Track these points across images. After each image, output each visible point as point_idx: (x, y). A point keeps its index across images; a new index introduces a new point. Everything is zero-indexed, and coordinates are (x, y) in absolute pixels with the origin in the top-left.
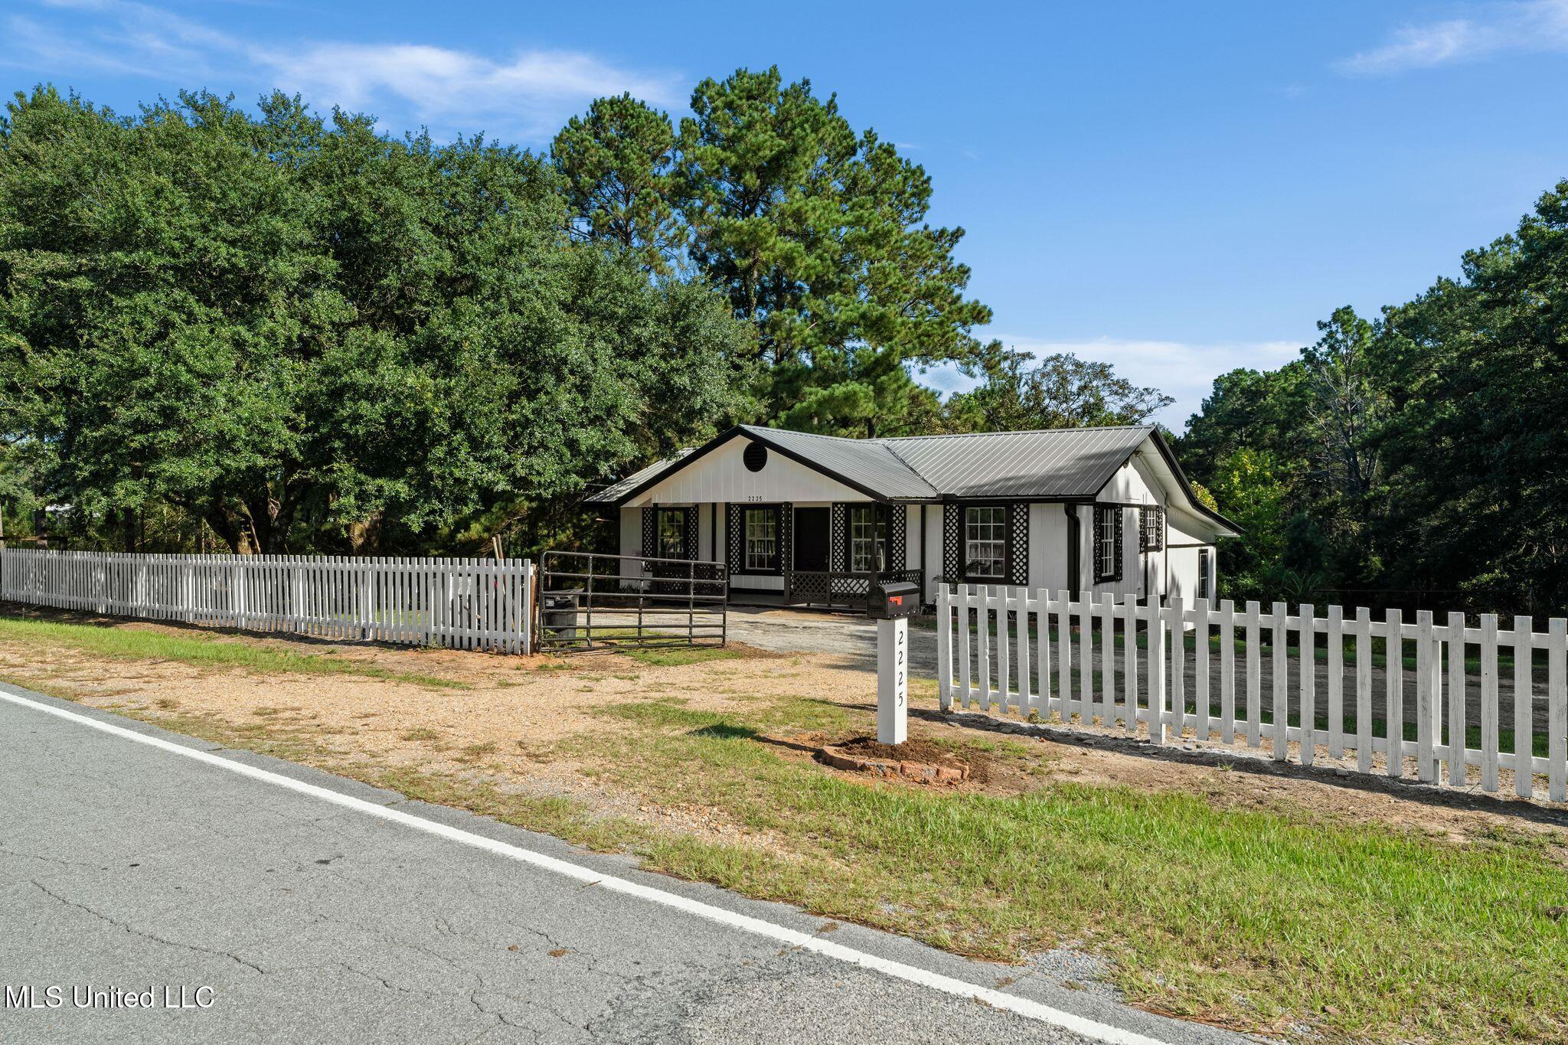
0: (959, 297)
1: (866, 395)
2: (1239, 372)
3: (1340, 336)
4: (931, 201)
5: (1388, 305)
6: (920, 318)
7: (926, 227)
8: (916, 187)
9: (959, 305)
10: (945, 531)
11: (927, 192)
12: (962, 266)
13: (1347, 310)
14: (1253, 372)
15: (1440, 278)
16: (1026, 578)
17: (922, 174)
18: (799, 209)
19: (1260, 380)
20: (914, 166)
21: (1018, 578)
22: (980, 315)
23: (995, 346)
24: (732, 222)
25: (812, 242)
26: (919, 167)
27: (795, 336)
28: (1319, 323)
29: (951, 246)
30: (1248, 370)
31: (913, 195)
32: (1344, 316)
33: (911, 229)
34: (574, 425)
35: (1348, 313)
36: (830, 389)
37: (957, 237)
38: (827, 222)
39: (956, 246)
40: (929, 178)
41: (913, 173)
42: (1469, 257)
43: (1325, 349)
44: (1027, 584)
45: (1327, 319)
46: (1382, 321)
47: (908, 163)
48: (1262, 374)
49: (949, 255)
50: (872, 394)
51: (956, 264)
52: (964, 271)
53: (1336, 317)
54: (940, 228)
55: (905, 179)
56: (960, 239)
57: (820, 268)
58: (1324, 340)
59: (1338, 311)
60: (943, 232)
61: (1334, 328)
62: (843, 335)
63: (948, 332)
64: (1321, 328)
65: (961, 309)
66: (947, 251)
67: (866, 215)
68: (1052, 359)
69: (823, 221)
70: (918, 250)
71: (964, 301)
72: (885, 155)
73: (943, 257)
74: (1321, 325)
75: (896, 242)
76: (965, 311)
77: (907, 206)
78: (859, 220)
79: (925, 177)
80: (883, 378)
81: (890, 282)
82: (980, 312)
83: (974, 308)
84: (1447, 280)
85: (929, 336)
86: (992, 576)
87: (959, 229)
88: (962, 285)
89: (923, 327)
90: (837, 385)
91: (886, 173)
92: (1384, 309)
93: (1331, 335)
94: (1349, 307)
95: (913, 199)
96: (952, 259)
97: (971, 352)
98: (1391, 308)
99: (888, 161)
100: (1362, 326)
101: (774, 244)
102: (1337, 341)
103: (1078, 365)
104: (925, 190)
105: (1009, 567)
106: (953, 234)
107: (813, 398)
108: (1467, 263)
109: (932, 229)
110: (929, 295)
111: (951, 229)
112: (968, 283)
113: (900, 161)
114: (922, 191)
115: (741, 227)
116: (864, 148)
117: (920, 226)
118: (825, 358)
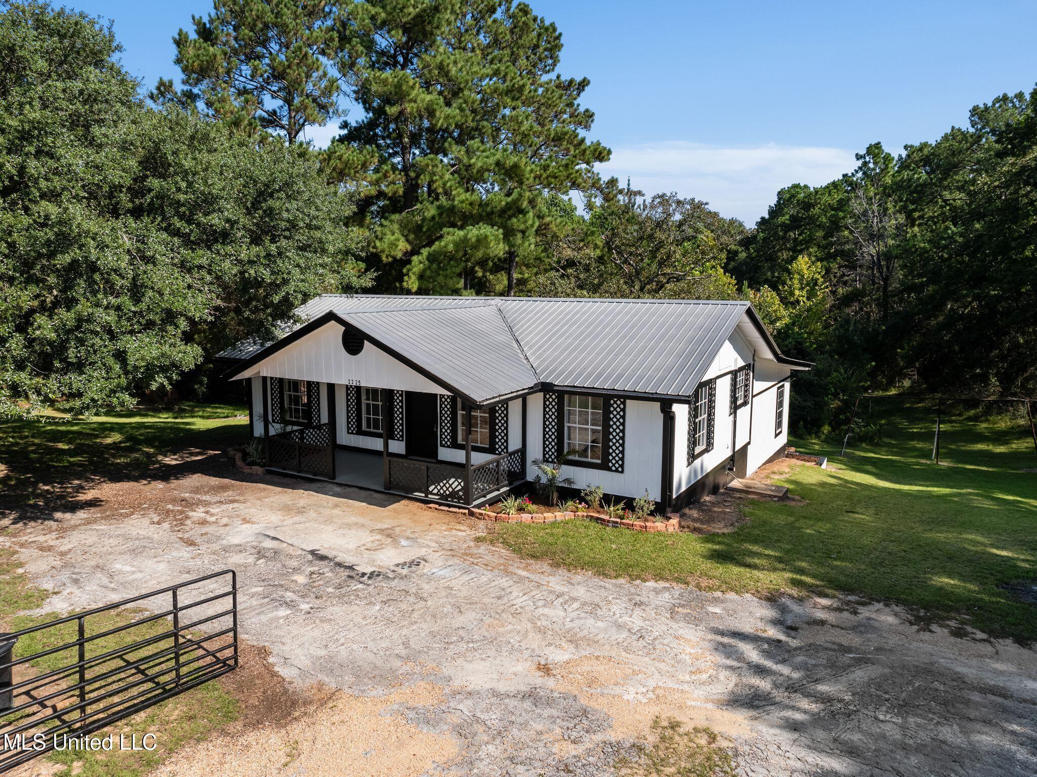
0: (583, 140)
1: (497, 236)
2: (796, 186)
3: (871, 165)
4: (562, 54)
5: (909, 144)
6: (548, 162)
7: (558, 77)
8: (549, 42)
9: (583, 147)
10: (545, 413)
11: (558, 47)
12: (587, 111)
13: (878, 146)
14: (806, 187)
15: (953, 128)
16: (622, 466)
17: (555, 30)
18: (441, 62)
19: (811, 194)
20: (547, 23)
21: (614, 465)
22: (601, 154)
23: (613, 182)
24: (378, 74)
25: (454, 92)
26: (552, 25)
27: (436, 181)
28: (857, 155)
29: (578, 95)
30: (802, 185)
31: (546, 49)
32: (874, 150)
33: (545, 78)
34: (123, 333)
35: (877, 148)
36: (465, 231)
37: (584, 87)
38: (468, 73)
39: (582, 94)
40: (560, 35)
41: (547, 29)
42: (974, 111)
43: (860, 174)
44: (622, 472)
45: (863, 152)
46: (904, 156)
47: (542, 21)
48: (812, 189)
49: (576, 102)
50: (501, 236)
51: (582, 109)
52: (589, 116)
53: (870, 150)
54: (569, 79)
55: (539, 35)
56: (586, 88)
57: (458, 118)
58: (860, 168)
59: (871, 146)
60: (571, 82)
61: (867, 159)
62: (479, 178)
63: (572, 174)
64: (858, 159)
65: (585, 151)
66: (575, 99)
67: (503, 68)
68: (659, 197)
69: (465, 73)
70: (549, 99)
71: (588, 142)
72: (521, 14)
73: (570, 105)
74: (858, 157)
75: (530, 91)
76: (588, 152)
77: (540, 60)
78: (496, 73)
79: (557, 33)
80: (514, 220)
81: (522, 129)
82: (600, 153)
83: (595, 150)
84: (959, 130)
85: (556, 177)
86: (589, 460)
87: (585, 79)
88: (587, 127)
89: (551, 169)
90: (471, 227)
91: (522, 30)
92: (906, 147)
93: (865, 164)
94: (879, 143)
95: (546, 53)
96: (578, 105)
97: (593, 185)
98: (911, 147)
99: (523, 19)
100: (888, 158)
101: (417, 95)
102: (869, 168)
103: (679, 202)
104: (556, 46)
105: (606, 454)
106: (579, 84)
107: (450, 238)
108: (973, 116)
109: (563, 78)
110: (558, 139)
111: (578, 79)
112: (592, 125)
113: (535, 19)
114: (554, 47)
115: (387, 79)
116: (503, 7)
117: (552, 76)
118: (462, 202)
